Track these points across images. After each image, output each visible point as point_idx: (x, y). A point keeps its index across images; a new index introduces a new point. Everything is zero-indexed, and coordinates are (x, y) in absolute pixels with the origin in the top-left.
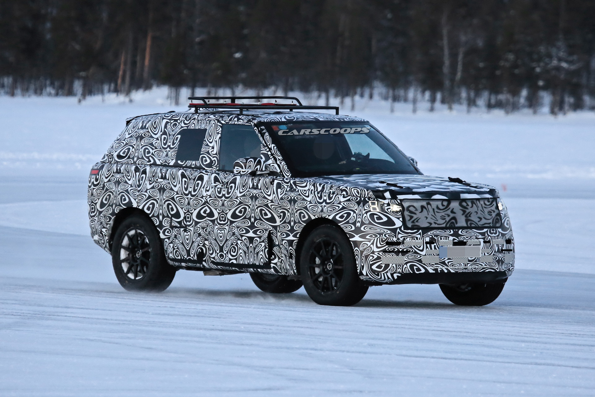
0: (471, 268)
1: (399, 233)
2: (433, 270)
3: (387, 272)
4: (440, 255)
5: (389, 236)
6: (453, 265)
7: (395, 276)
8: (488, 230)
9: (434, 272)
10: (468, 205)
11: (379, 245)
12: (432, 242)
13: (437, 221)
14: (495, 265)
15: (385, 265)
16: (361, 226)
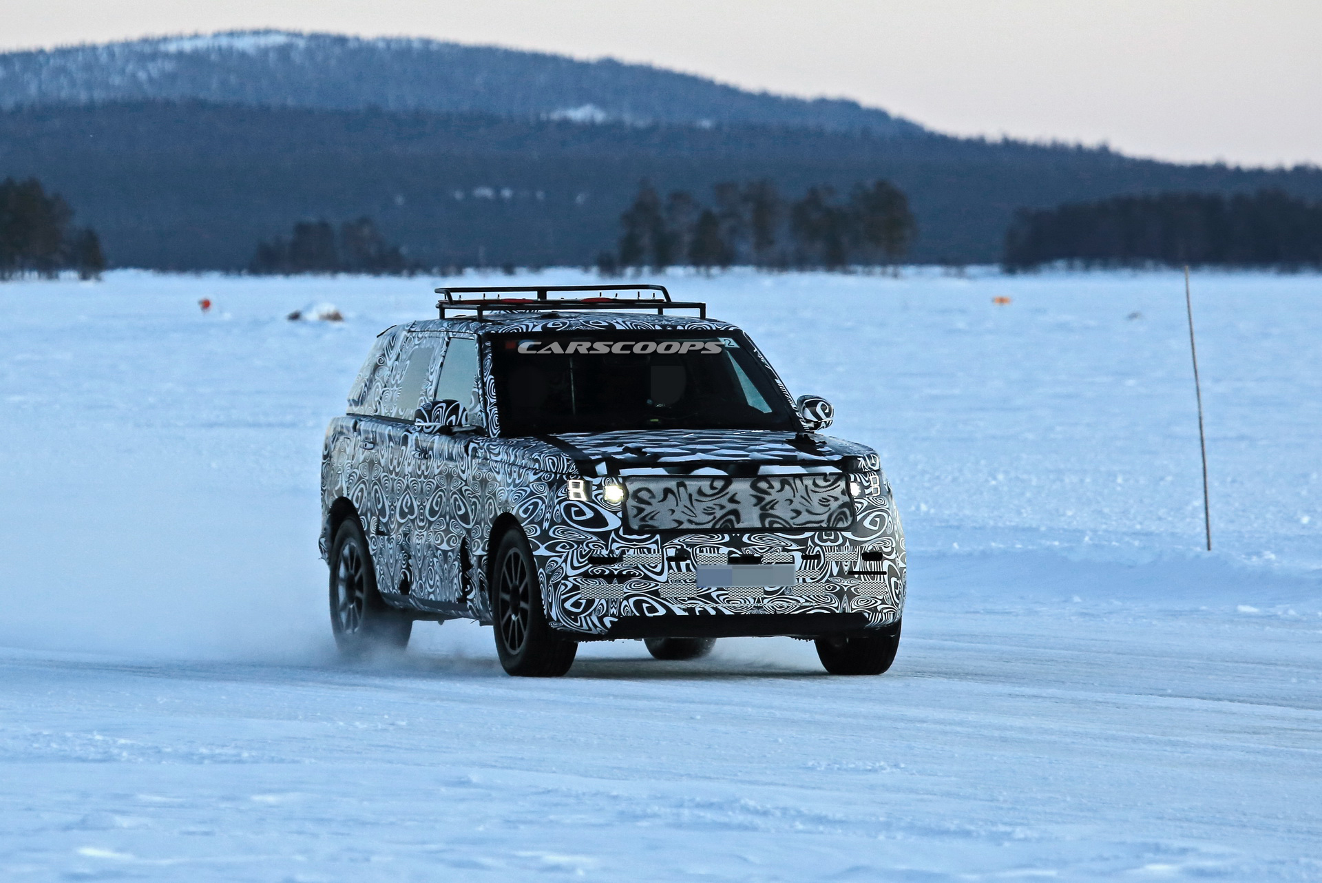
0: (772, 607)
1: (614, 541)
2: (684, 610)
3: (590, 615)
4: (698, 582)
5: (593, 546)
6: (728, 602)
7: (607, 621)
8: (815, 534)
9: (687, 614)
10: (771, 487)
11: (576, 564)
12: (681, 556)
13: (696, 517)
14: (832, 600)
15: (587, 600)
16: (550, 527)
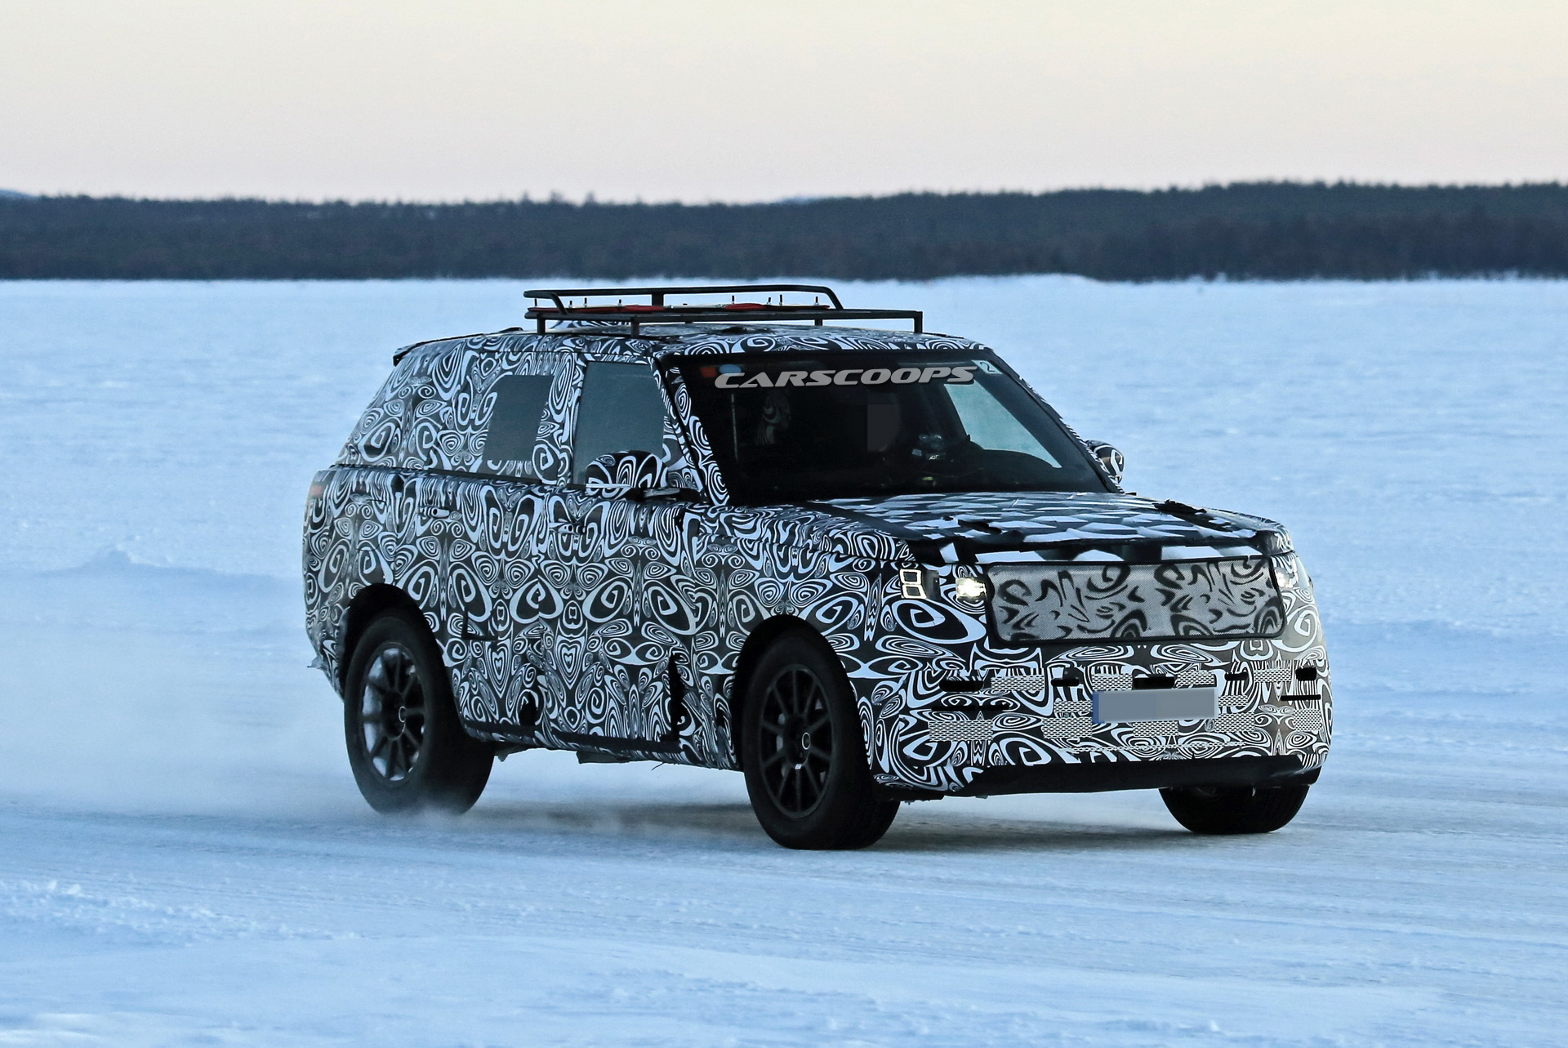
0: (1190, 749)
1: (977, 657)
2: (1076, 756)
3: (943, 764)
4: (1094, 714)
5: (947, 664)
6: (1133, 743)
7: (968, 773)
8: (1241, 643)
9: (1079, 761)
10: (1181, 577)
11: (921, 691)
12: (1070, 679)
13: (1088, 621)
14: (1262, 739)
15: (940, 743)
16: (876, 638)
